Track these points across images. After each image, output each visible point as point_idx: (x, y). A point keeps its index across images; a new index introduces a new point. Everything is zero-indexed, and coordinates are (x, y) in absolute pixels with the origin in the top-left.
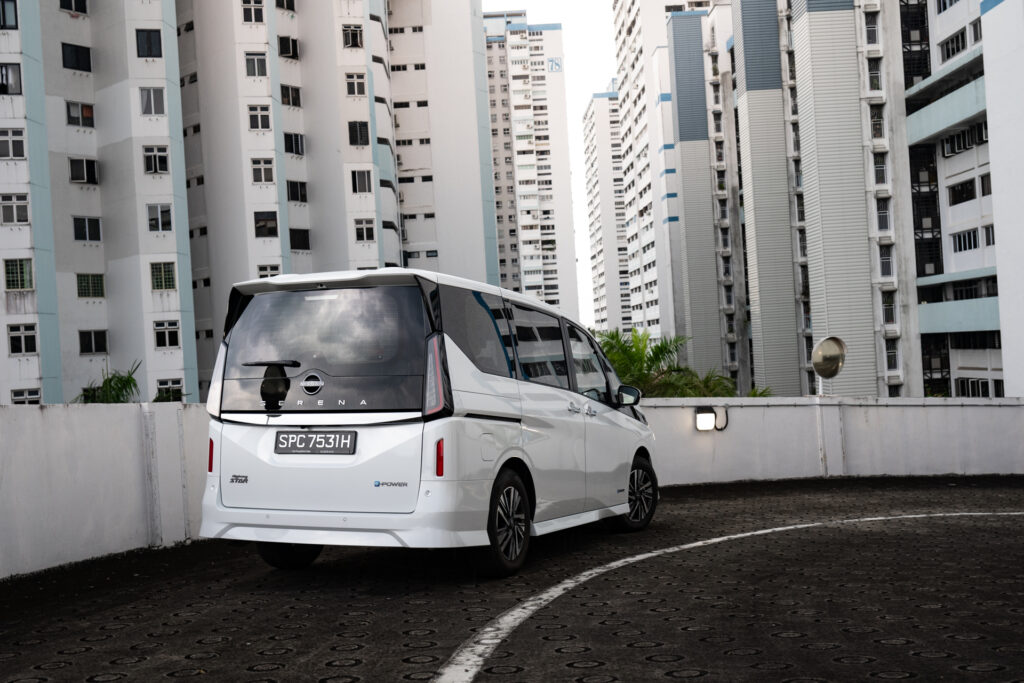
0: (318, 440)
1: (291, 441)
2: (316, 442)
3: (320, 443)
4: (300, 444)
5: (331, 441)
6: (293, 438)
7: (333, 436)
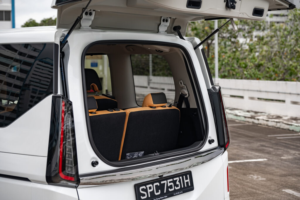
0: (169, 184)
1: (149, 191)
2: (168, 187)
3: (171, 187)
4: (157, 192)
5: (178, 183)
6: (150, 188)
7: (178, 178)
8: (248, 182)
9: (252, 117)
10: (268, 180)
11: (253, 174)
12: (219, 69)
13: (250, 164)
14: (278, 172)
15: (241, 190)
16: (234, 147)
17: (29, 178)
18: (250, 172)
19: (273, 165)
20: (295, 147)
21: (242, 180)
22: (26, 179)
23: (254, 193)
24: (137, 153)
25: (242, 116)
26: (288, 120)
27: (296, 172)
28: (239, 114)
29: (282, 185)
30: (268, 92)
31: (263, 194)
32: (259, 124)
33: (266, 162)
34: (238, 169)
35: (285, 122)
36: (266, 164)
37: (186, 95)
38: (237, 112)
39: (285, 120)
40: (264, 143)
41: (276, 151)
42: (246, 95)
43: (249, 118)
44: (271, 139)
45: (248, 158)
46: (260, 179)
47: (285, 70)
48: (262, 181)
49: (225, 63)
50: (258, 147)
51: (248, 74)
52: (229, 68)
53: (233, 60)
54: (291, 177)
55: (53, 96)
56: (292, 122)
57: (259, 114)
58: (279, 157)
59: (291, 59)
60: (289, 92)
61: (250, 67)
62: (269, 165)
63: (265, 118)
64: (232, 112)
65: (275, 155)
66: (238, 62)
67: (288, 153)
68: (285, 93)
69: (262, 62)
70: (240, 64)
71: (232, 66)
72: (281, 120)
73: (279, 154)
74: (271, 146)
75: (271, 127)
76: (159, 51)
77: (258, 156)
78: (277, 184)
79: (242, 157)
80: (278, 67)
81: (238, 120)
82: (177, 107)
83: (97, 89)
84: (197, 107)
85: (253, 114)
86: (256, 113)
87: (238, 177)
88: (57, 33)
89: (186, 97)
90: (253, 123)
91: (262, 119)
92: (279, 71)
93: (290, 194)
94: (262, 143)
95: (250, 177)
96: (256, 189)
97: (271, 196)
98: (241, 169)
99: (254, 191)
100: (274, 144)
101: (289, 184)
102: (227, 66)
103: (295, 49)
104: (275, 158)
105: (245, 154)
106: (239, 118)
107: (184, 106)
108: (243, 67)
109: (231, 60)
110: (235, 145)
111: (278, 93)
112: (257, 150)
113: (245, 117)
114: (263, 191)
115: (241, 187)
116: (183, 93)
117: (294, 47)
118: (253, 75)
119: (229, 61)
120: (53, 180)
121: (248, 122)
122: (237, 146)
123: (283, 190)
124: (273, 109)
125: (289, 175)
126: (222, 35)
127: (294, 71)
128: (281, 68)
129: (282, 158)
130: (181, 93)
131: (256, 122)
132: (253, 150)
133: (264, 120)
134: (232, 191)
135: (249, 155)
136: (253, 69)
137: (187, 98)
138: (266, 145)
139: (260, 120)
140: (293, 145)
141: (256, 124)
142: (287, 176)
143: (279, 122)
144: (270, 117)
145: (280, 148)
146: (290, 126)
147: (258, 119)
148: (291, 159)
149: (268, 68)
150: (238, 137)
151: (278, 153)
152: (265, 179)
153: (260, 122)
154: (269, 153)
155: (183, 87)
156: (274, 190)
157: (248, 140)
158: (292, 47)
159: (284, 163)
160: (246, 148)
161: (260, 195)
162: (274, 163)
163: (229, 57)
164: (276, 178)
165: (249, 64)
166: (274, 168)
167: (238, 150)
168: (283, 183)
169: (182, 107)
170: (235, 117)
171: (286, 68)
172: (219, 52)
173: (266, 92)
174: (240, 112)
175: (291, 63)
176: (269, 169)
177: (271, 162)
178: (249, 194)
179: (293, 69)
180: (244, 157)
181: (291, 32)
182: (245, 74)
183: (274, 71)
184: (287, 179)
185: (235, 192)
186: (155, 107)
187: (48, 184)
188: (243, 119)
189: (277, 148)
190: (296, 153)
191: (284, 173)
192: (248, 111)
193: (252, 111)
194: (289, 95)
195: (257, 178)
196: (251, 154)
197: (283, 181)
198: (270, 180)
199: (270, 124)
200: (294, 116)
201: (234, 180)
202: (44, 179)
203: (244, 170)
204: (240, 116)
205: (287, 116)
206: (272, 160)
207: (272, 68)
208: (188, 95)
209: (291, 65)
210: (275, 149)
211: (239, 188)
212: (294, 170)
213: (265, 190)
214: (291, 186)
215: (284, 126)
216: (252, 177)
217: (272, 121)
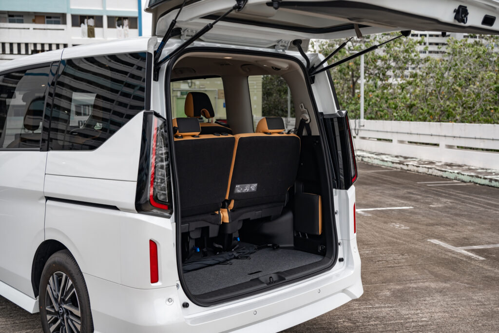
8: (388, 231)
9: (400, 163)
10: (412, 229)
11: (395, 223)
12: (365, 111)
13: (393, 212)
14: (424, 221)
15: (380, 239)
16: (377, 194)
17: (118, 207)
18: (392, 220)
19: (419, 214)
20: (447, 195)
21: (382, 228)
22: (115, 208)
23: (394, 243)
24: (249, 185)
25: (389, 161)
26: (442, 166)
27: (446, 222)
28: (386, 159)
29: (427, 235)
30: (420, 134)
31: (404, 244)
32: (408, 170)
33: (412, 210)
34: (379, 217)
35: (438, 168)
36: (412, 212)
37: (307, 120)
38: (384, 157)
39: (438, 166)
40: (411, 191)
41: (425, 199)
42: (395, 138)
43: (396, 163)
44: (420, 186)
45: (391, 205)
46: (403, 228)
47: (442, 111)
48: (404, 229)
49: (373, 103)
50: (405, 194)
51: (398, 116)
52: (377, 109)
53: (382, 100)
54: (439, 226)
55: (144, 113)
56: (446, 168)
57: (409, 159)
58: (428, 205)
59: (448, 99)
60: (443, 134)
61: (401, 108)
62: (415, 213)
63: (415, 163)
64: (378, 157)
65: (423, 203)
66: (386, 101)
67: (438, 201)
68: (439, 136)
69: (415, 102)
70: (389, 104)
71: (381, 107)
72: (433, 166)
73: (428, 202)
74: (419, 193)
75: (422, 174)
76: (276, 68)
77: (403, 203)
78: (422, 233)
79: (385, 204)
80: (434, 108)
81: (385, 166)
82: (297, 135)
83: (209, 115)
84: (319, 135)
85: (402, 159)
86: (406, 158)
87: (378, 226)
88: (151, 41)
89: (307, 122)
90: (402, 169)
91: (411, 166)
92: (435, 113)
93: (436, 245)
94: (409, 191)
95: (391, 225)
96: (396, 238)
97: (413, 246)
98: (382, 217)
99: (395, 240)
100: (423, 191)
101: (436, 233)
102: (374, 106)
103: (453, 87)
104: (422, 206)
105: (388, 202)
106: (385, 164)
107: (304, 133)
108: (392, 108)
109: (379, 100)
110: (378, 192)
111: (432, 135)
112: (403, 198)
113: (393, 163)
114: (404, 241)
115: (380, 235)
116: (304, 118)
117: (453, 85)
118: (403, 117)
119: (377, 101)
120: (144, 208)
121: (396, 168)
122: (381, 192)
123: (429, 240)
124: (425, 154)
125: (437, 225)
126: (369, 71)
127: (452, 113)
128: (436, 109)
129: (431, 206)
130: (301, 118)
131: (405, 167)
132: (398, 197)
133: (414, 165)
134: (369, 239)
135: (393, 203)
136: (403, 111)
137: (308, 124)
138: (414, 193)
139: (409, 166)
140: (446, 193)
141: (405, 170)
142: (434, 225)
143: (431, 168)
144: (421, 163)
145: (430, 196)
146: (444, 173)
147: (407, 165)
148: (441, 207)
149: (422, 109)
150: (382, 183)
151: (426, 201)
152: (408, 228)
153: (410, 168)
154: (416, 201)
155: (304, 111)
156: (417, 240)
157: (393, 187)
158: (450, 85)
159: (432, 212)
160: (390, 195)
161: (401, 245)
162: (421, 211)
163: (377, 96)
164: (422, 227)
165: (400, 104)
166: (420, 217)
167: (381, 198)
168: (429, 232)
169: (303, 135)
170: (381, 163)
171: (442, 109)
172: (365, 91)
173: (417, 134)
174: (387, 158)
175: (448, 103)
176: (415, 217)
177: (417, 211)
178: (389, 243)
179: (451, 110)
180: (387, 204)
181: (449, 68)
182: (395, 116)
183: (428, 113)
184: (434, 229)
185: (373, 241)
186: (270, 133)
187: (138, 213)
188: (390, 164)
189: (426, 195)
190: (447, 202)
191: (431, 222)
192: (397, 157)
193: (401, 156)
194: (444, 138)
195: (400, 227)
196: (396, 201)
197: (429, 231)
198: (415, 229)
199: (421, 170)
200: (449, 162)
201: (373, 229)
202: (133, 207)
203: (385, 217)
204: (387, 161)
205: (441, 162)
206: (418, 208)
207: (426, 109)
208: (309, 121)
209: (448, 106)
210: (423, 196)
211: (378, 237)
212: (443, 219)
213: (407, 240)
214: (438, 235)
215: (437, 173)
216: (393, 225)
217: (423, 167)
